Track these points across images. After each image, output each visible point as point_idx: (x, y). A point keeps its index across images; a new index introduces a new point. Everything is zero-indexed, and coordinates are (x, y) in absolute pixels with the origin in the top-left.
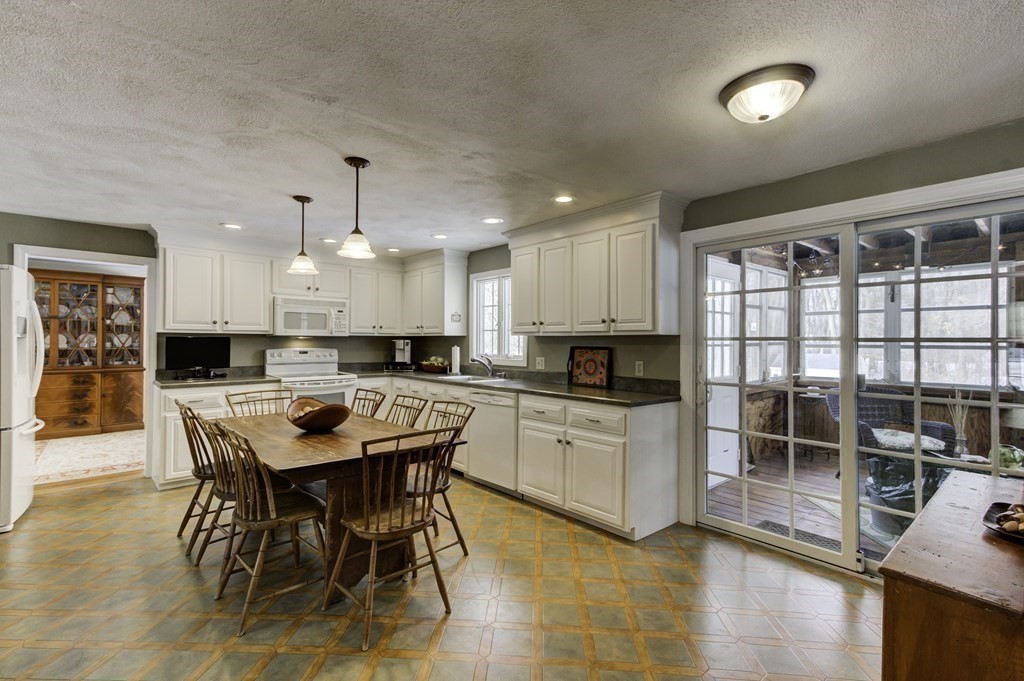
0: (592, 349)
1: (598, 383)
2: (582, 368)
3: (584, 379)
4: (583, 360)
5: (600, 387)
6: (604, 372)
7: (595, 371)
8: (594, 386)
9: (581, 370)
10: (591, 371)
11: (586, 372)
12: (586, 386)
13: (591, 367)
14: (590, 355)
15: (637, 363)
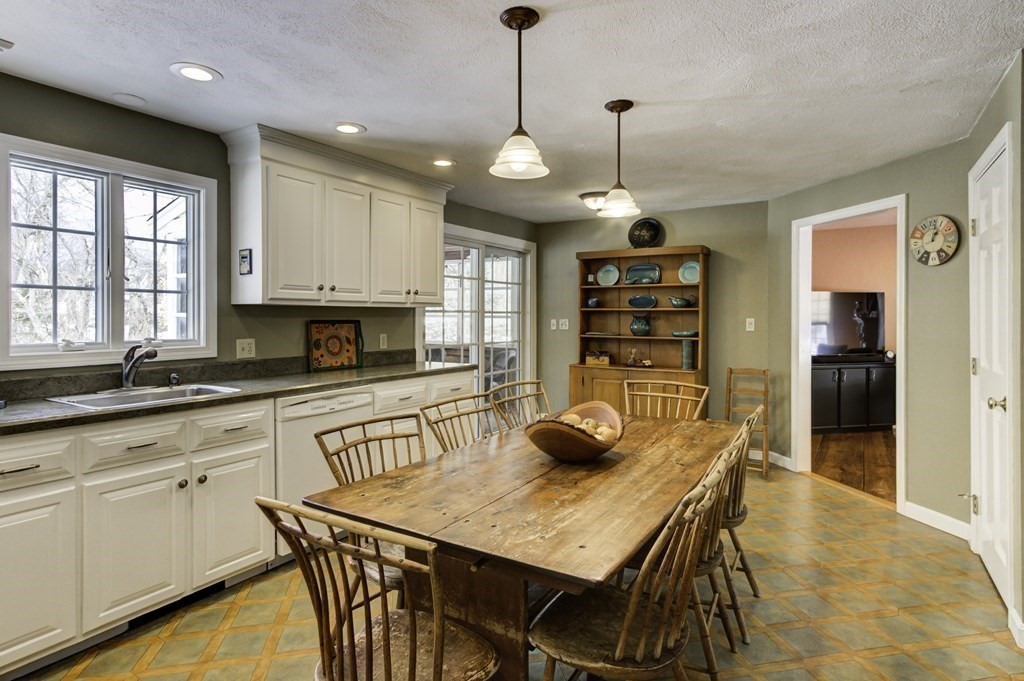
0: (333, 323)
1: (346, 363)
2: (323, 348)
3: (327, 361)
4: (323, 337)
5: (350, 368)
6: (352, 349)
7: (340, 350)
8: (342, 368)
9: (323, 351)
10: (336, 350)
11: (329, 351)
12: (331, 369)
13: (334, 346)
14: (331, 330)
15: (382, 336)
